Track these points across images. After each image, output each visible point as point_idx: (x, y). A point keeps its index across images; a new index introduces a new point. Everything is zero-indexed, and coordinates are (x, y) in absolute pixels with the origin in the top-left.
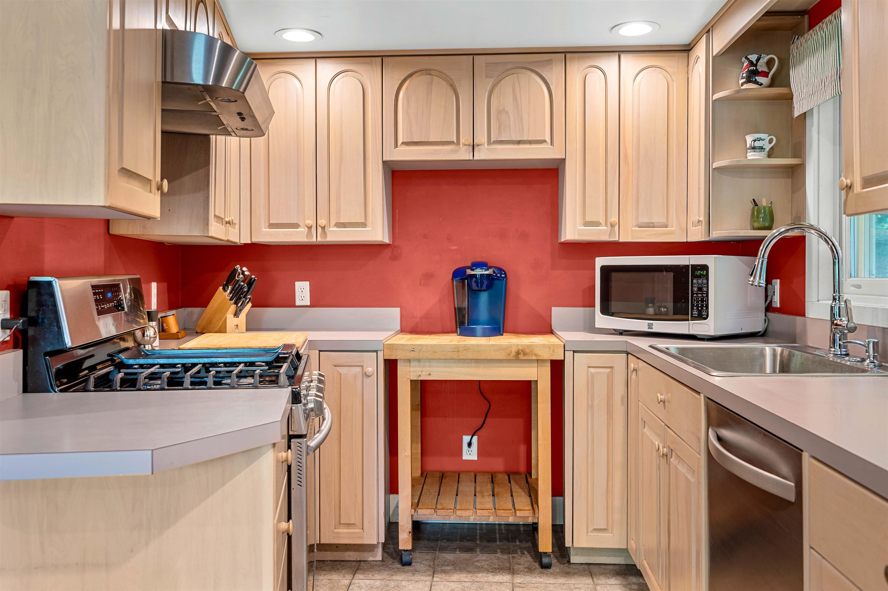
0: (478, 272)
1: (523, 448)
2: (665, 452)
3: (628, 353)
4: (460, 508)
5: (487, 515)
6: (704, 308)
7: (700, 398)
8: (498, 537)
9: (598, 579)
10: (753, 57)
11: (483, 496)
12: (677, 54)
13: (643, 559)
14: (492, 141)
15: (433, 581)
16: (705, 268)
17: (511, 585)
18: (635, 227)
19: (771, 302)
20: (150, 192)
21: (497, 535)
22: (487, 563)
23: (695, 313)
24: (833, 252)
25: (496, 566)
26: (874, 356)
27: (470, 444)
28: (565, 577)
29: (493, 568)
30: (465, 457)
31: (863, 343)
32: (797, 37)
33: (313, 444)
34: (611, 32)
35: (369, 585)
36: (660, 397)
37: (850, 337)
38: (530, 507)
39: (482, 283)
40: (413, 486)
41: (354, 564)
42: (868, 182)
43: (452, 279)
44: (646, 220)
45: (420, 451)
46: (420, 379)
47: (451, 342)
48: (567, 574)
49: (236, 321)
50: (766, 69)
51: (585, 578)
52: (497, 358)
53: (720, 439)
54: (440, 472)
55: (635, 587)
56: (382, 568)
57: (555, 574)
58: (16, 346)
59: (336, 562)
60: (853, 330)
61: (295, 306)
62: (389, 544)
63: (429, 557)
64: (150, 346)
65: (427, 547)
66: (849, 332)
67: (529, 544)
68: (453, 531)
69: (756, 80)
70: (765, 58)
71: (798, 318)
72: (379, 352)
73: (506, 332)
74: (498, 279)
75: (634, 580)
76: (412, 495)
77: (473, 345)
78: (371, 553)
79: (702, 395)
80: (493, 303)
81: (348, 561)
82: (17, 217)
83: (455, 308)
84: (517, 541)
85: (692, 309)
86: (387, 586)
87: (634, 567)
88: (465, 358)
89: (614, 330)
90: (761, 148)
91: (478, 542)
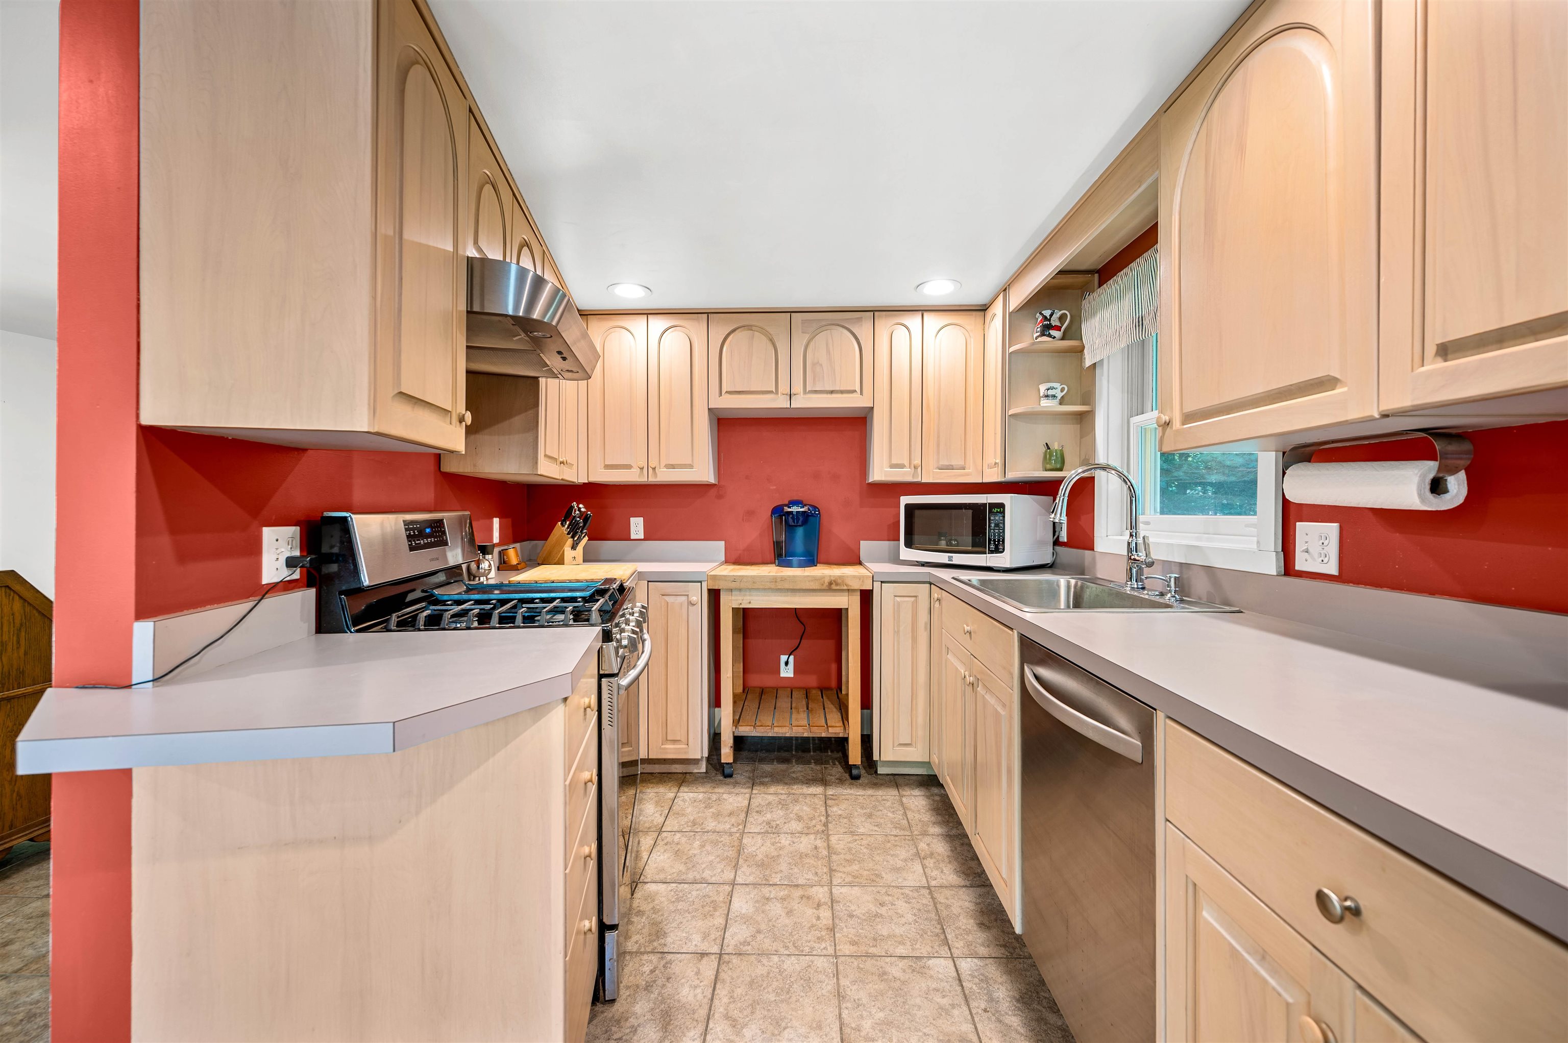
0: (795, 509)
1: (834, 666)
2: (971, 681)
3: (931, 584)
4: (777, 725)
5: (802, 731)
6: (1001, 543)
7: (1013, 635)
8: (811, 748)
9: (904, 790)
10: (1047, 313)
11: (798, 712)
12: (974, 313)
13: (946, 775)
14: (807, 391)
15: (752, 793)
16: (1002, 506)
17: (824, 797)
18: (936, 469)
19: (1058, 537)
20: (451, 424)
21: (811, 745)
22: (802, 774)
23: (992, 546)
24: (1131, 491)
25: (810, 778)
26: (1175, 590)
27: (787, 663)
28: (873, 788)
29: (807, 780)
30: (783, 674)
31: (1164, 578)
32: (1088, 293)
33: (624, 682)
34: (916, 291)
35: (693, 798)
36: (967, 628)
37: (1147, 571)
38: (841, 724)
39: (798, 519)
40: (735, 702)
41: (680, 776)
42: (1188, 418)
43: (772, 516)
44: (946, 463)
45: (742, 670)
46: (741, 606)
47: (769, 573)
48: (875, 785)
49: (573, 553)
50: (1058, 324)
51: (891, 789)
52: (811, 588)
53: (1037, 677)
54: (760, 688)
55: (937, 798)
56: (705, 780)
57: (864, 785)
58: (309, 585)
59: (664, 775)
60: (1150, 565)
61: (629, 539)
62: (713, 755)
63: (749, 768)
64: (485, 578)
65: (747, 758)
66: (1147, 566)
67: (840, 754)
68: (771, 741)
69: (1049, 333)
70: (1058, 314)
71: (1087, 552)
72: (703, 583)
73: (820, 563)
74: (812, 515)
75: (936, 791)
76: (734, 712)
77: (789, 576)
78: (696, 766)
79: (1015, 632)
80: (808, 537)
81: (675, 773)
82: (310, 449)
83: (774, 542)
84: (829, 751)
85: (990, 543)
86: (709, 799)
87: (935, 777)
88: (782, 588)
89: (917, 561)
90: (1054, 396)
91: (794, 753)
